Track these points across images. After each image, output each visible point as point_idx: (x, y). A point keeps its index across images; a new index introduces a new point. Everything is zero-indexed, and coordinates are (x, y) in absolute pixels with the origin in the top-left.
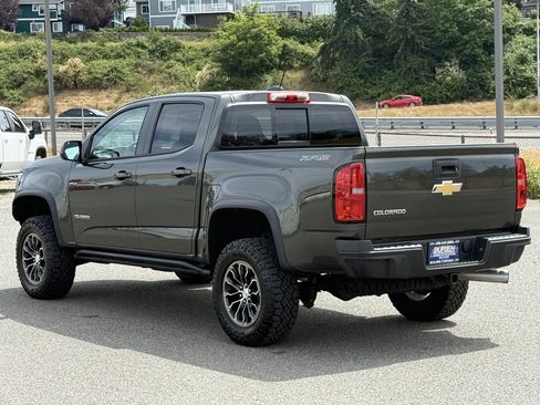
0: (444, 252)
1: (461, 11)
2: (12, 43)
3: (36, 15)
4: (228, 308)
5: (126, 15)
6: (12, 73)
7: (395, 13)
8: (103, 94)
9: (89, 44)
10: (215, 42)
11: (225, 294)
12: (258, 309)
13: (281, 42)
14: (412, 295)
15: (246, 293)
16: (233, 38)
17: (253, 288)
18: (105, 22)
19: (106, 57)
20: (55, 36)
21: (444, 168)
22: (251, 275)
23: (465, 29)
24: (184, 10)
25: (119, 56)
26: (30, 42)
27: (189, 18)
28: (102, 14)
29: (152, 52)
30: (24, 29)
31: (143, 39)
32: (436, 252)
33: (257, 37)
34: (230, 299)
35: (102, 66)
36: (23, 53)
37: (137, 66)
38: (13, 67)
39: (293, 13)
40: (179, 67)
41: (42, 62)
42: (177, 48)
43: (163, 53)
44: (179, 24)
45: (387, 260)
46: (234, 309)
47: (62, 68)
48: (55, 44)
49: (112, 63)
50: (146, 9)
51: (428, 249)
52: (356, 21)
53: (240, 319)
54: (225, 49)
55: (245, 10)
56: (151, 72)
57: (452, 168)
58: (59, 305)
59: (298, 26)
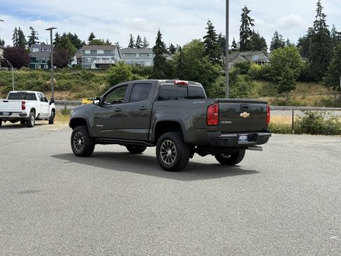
0: (243, 138)
1: (200, 66)
2: (28, 72)
3: (38, 62)
4: (162, 158)
5: (72, 63)
6: (28, 84)
7: (175, 66)
8: (64, 92)
9: (59, 73)
10: (108, 74)
11: (161, 153)
12: (175, 158)
13: (133, 75)
14: (223, 156)
15: (170, 152)
16: (115, 73)
17: (173, 150)
18: (65, 65)
19: (65, 78)
20: (45, 70)
21: (245, 107)
22: (172, 145)
23: (201, 73)
24: (95, 62)
25: (70, 78)
26: (35, 72)
27: (97, 65)
28: (64, 62)
29: (83, 77)
30: (33, 67)
31: (80, 72)
32: (241, 138)
33: (124, 73)
34: (163, 154)
35: (63, 82)
36: (32, 76)
37: (77, 82)
38: (29, 81)
39: (137, 65)
40: (93, 84)
41: (40, 80)
42: (93, 76)
43: (87, 78)
44: (93, 67)
45: (226, 140)
46: (165, 158)
47: (48, 82)
48: (45, 73)
49: (68, 81)
50: (81, 61)
51: (238, 136)
52: (161, 69)
53: (167, 161)
54: (112, 77)
55: (119, 63)
56: (83, 85)
57: (247, 108)
58: (90, 159)
59: (139, 69)
